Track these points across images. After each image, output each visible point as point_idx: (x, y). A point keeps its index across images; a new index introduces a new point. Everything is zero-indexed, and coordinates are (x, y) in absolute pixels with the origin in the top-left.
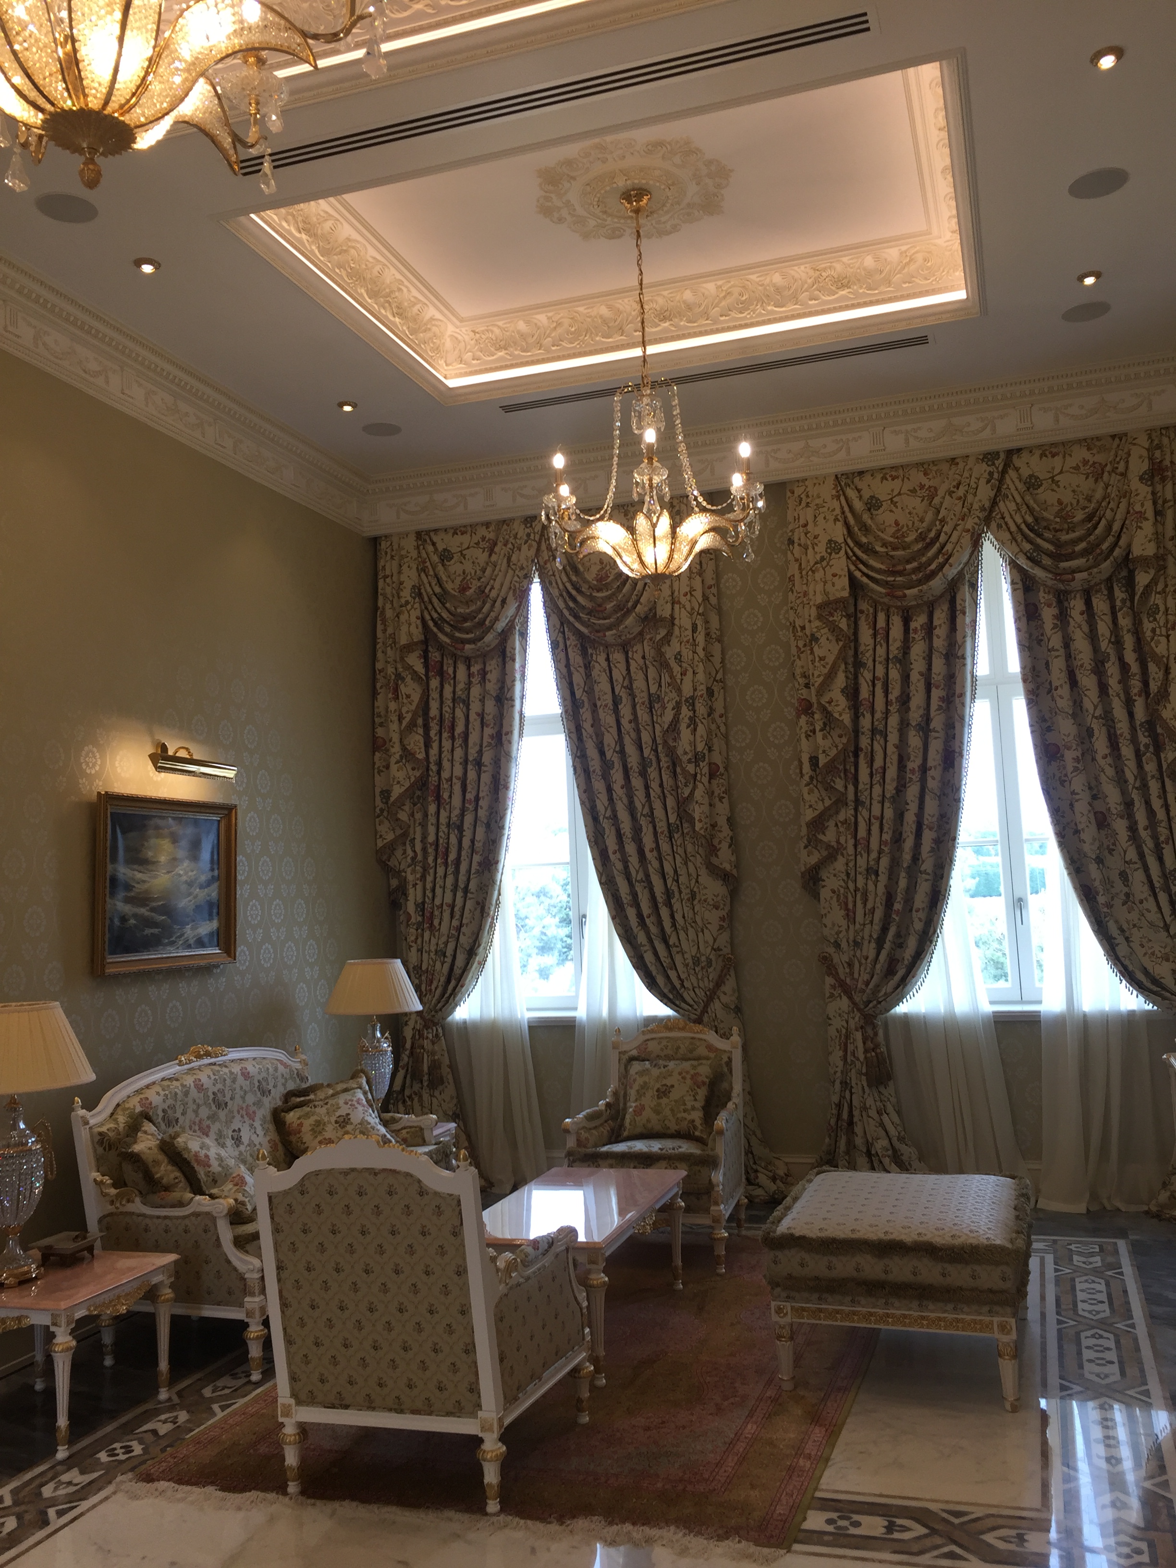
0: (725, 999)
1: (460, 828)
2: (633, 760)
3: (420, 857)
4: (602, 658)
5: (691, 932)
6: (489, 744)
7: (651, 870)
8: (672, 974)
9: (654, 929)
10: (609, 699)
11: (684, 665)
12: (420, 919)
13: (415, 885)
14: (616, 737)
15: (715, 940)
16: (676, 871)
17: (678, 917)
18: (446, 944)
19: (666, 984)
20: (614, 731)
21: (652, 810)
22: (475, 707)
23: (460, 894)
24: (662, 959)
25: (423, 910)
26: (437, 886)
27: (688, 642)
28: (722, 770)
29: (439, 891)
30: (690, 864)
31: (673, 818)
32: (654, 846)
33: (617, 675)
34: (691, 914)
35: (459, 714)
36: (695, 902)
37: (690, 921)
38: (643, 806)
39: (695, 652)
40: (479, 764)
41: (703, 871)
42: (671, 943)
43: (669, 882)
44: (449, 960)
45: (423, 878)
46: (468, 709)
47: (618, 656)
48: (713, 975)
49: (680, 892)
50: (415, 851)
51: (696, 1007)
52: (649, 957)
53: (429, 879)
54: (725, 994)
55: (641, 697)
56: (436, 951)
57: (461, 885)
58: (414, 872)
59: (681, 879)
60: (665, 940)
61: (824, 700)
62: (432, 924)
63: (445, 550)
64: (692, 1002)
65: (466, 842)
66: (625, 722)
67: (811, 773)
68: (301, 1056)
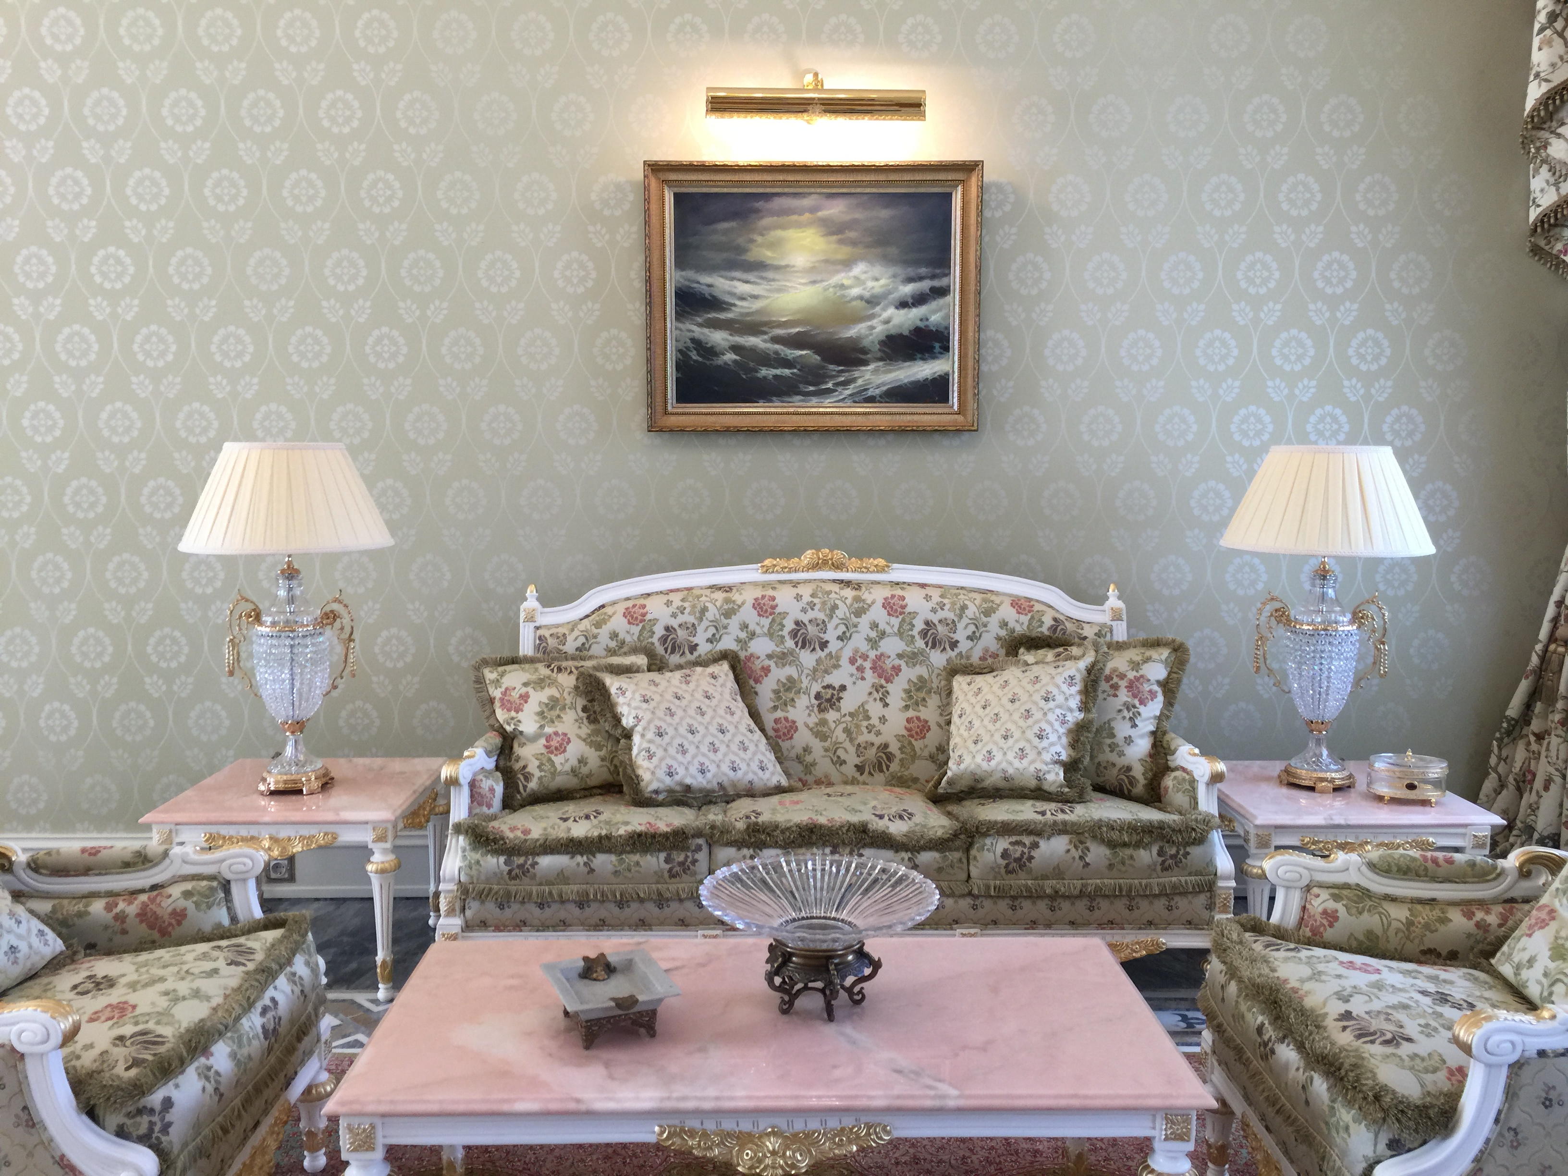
68: (1114, 601)
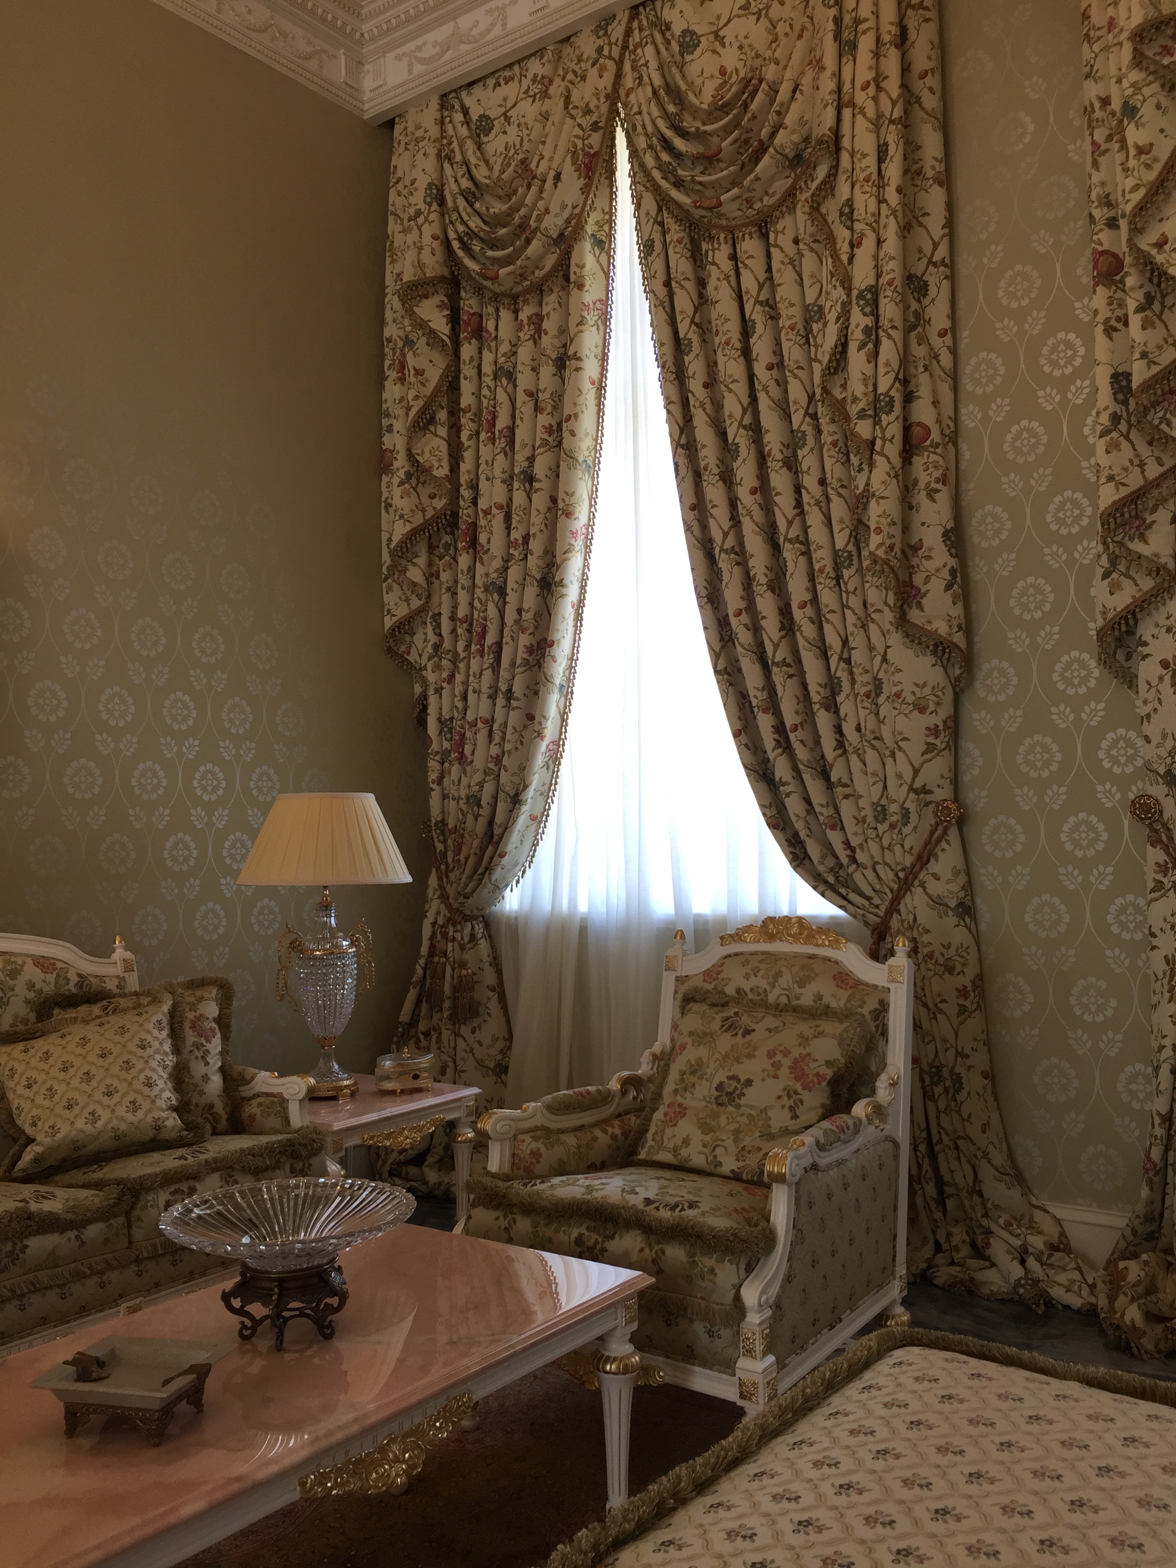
0: (935, 888)
1: (502, 592)
2: (773, 441)
3: (447, 645)
4: (721, 256)
5: (871, 756)
6: (545, 443)
7: (801, 642)
8: (835, 838)
9: (801, 753)
10: (732, 330)
11: (858, 226)
12: (446, 745)
13: (439, 691)
14: (746, 401)
15: (916, 772)
16: (845, 642)
17: (848, 729)
18: (481, 785)
19: (823, 857)
20: (741, 389)
21: (805, 528)
22: (524, 380)
23: (500, 701)
24: (818, 809)
25: (450, 730)
26: (470, 689)
27: (867, 180)
28: (935, 436)
29: (471, 696)
30: (873, 628)
31: (841, 540)
32: (807, 597)
33: (749, 283)
34: (870, 723)
35: (501, 396)
36: (881, 700)
37: (870, 736)
38: (790, 523)
39: (881, 201)
40: (530, 479)
41: (896, 639)
42: (834, 778)
43: (833, 661)
44: (485, 811)
45: (451, 679)
46: (515, 386)
47: (750, 246)
48: (913, 840)
49: (853, 682)
50: (440, 635)
51: (876, 901)
52: (794, 805)
53: (459, 678)
54: (937, 878)
55: (790, 315)
56: (468, 799)
57: (503, 687)
58: (438, 667)
59: (857, 656)
60: (825, 774)
61: (1145, 242)
62: (462, 754)
63: (482, 117)
64: (869, 892)
65: (510, 616)
66: (759, 369)
67: (1114, 407)
68: (120, 953)
